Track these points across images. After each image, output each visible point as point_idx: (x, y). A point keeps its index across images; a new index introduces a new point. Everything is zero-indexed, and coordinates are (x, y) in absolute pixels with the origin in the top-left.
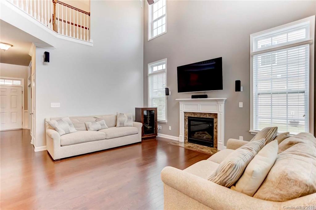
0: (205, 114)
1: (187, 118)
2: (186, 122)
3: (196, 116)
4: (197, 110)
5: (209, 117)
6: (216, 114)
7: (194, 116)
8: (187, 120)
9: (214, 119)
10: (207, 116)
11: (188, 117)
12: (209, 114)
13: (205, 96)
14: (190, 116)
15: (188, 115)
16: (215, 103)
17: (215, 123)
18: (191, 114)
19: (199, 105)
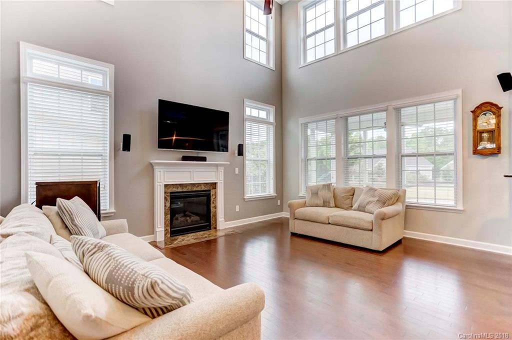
0: (199, 184)
1: (169, 194)
2: (167, 203)
3: (185, 190)
4: (190, 180)
5: (206, 189)
6: (215, 184)
7: (181, 191)
8: (169, 198)
9: (212, 190)
10: (202, 188)
11: (171, 193)
12: (205, 185)
13: (204, 159)
14: (175, 190)
15: (170, 190)
16: (214, 169)
17: (213, 195)
18: (176, 188)
19: (193, 171)
